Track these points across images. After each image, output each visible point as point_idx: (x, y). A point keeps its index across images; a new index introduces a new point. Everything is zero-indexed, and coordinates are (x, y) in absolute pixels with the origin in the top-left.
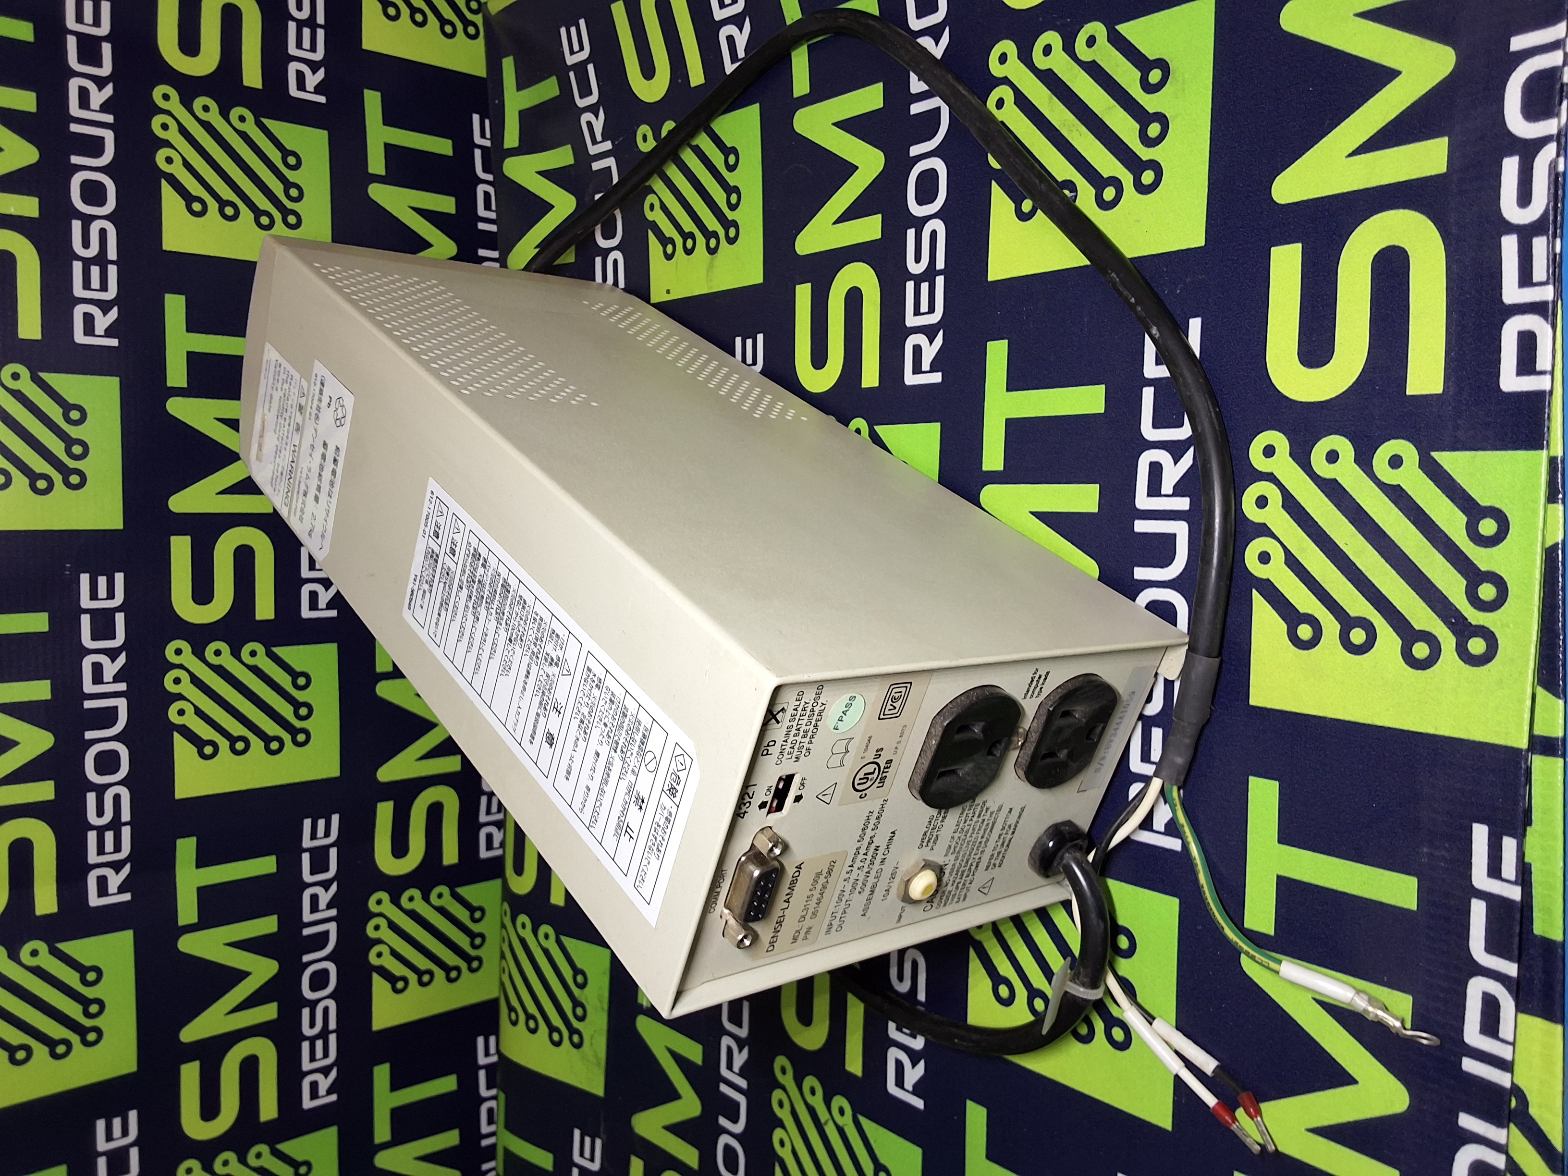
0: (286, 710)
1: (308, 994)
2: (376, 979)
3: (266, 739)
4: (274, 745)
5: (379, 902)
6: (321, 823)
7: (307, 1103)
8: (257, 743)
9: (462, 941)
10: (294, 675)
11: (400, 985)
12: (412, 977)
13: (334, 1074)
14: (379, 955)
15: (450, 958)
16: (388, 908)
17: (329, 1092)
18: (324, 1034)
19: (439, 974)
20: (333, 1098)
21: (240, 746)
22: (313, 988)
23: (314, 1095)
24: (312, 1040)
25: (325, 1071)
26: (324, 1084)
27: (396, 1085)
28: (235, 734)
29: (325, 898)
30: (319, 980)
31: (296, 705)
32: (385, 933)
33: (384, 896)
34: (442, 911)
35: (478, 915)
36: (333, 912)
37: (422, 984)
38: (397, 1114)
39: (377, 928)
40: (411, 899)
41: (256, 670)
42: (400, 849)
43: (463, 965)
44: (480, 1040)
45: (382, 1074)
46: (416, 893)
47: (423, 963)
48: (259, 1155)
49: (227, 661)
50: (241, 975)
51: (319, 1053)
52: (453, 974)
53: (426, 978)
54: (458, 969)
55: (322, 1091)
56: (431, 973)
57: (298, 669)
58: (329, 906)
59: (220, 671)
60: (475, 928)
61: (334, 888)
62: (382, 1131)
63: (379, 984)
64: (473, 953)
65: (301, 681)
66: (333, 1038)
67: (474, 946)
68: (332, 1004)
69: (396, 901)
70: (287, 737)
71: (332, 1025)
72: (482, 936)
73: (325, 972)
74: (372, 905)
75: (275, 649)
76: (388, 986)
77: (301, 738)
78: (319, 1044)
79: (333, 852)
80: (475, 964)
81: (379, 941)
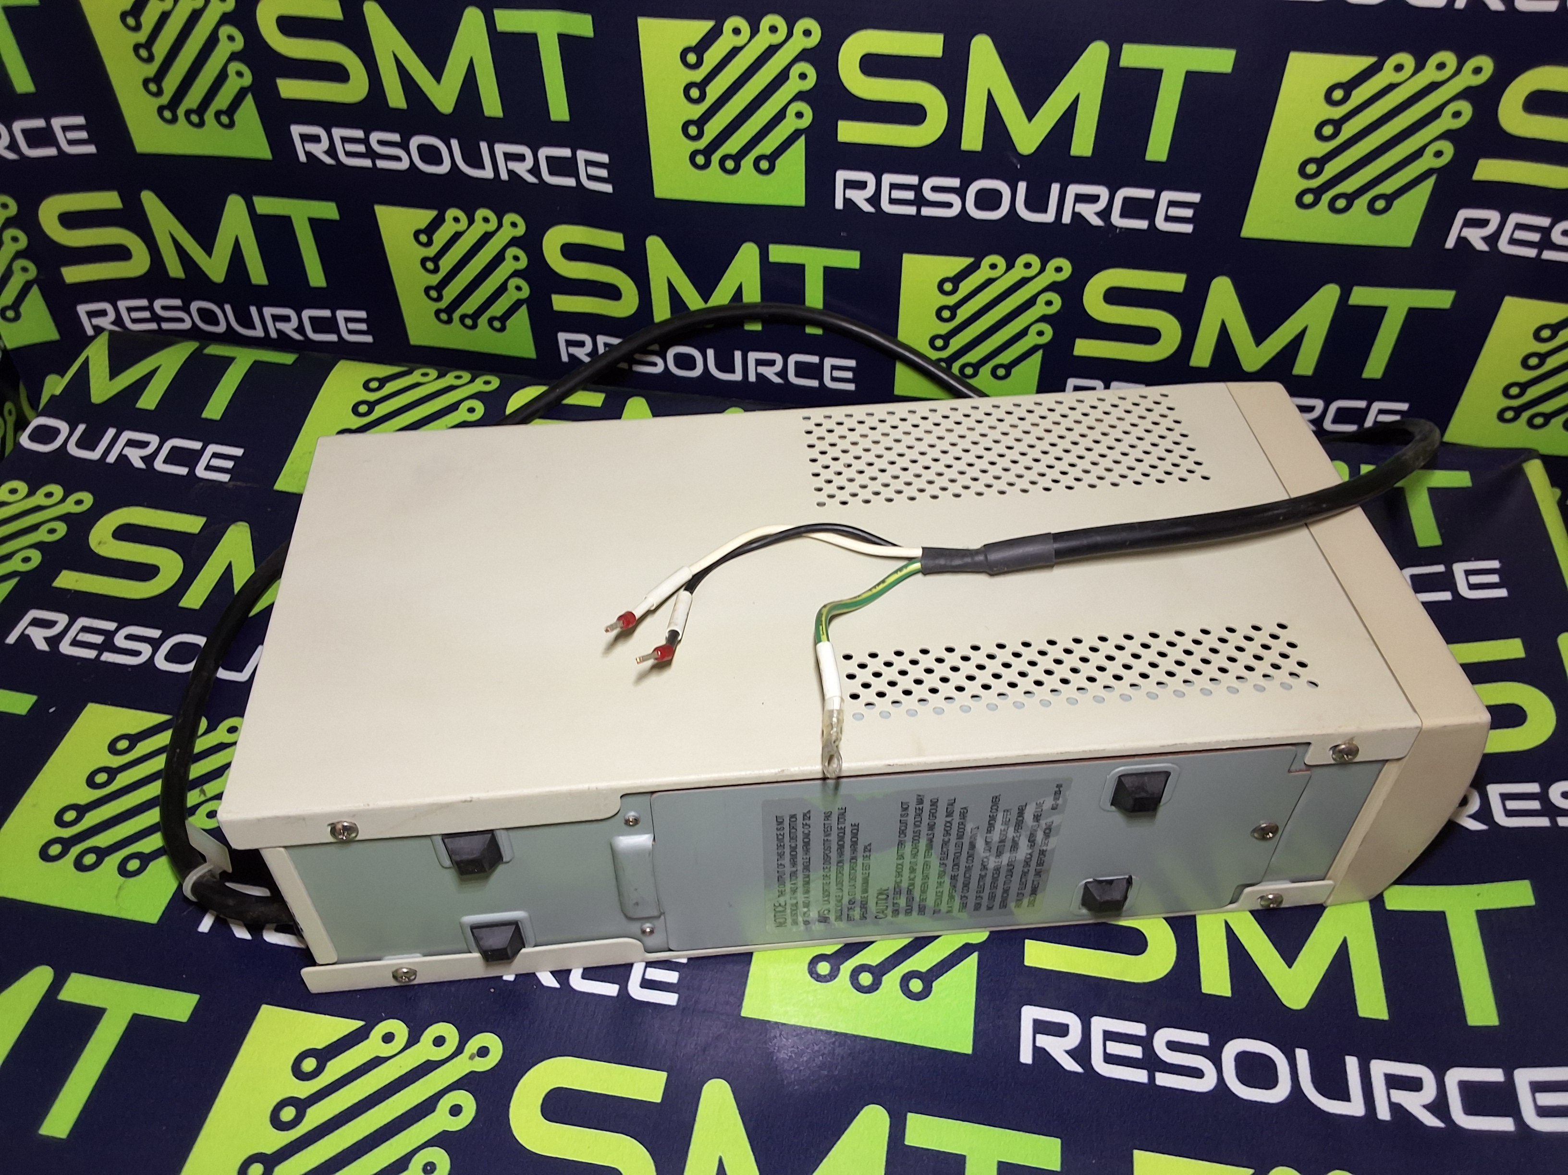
0: (733, 145)
1: (416, 141)
2: (431, 214)
3: (701, 122)
4: (693, 130)
5: (514, 225)
6: (604, 173)
7: (296, 130)
8: (697, 111)
9: (470, 306)
10: (773, 158)
11: (423, 238)
12: (431, 252)
13: (328, 160)
14: (457, 220)
15: (451, 292)
16: (506, 234)
17: (308, 154)
18: (371, 154)
19: (435, 280)
20: (303, 158)
21: (695, 93)
22: (421, 148)
23: (305, 138)
24: (366, 141)
25: (331, 151)
26: (319, 150)
27: (316, 224)
28: (709, 89)
29: (522, 169)
30: (430, 155)
31: (738, 158)
32: (478, 229)
33: (521, 230)
34: (502, 289)
35: (497, 324)
36: (504, 176)
37: (424, 261)
38: (286, 222)
39: (486, 220)
40: (516, 258)
41: (780, 116)
42: (571, 252)
43: (443, 304)
44: (362, 314)
45: (328, 210)
46: (523, 263)
47: (447, 263)
48: (240, 74)
49: (793, 86)
50: (437, 73)
51: (350, 147)
52: (434, 294)
53: (430, 265)
54: (439, 298)
55: (310, 147)
56: (436, 270)
57: (778, 162)
58: (511, 172)
59: (782, 77)
60: (483, 321)
61: (531, 179)
62: (266, 205)
63: (425, 216)
64: (456, 316)
65: (764, 165)
66: (367, 163)
67: (462, 318)
68: (404, 165)
69: (514, 242)
70: (702, 144)
71: (381, 164)
72: (474, 326)
73: (439, 161)
74: (509, 218)
75: (803, 138)
76: (423, 225)
77: (700, 160)
78: (361, 148)
79: (571, 182)
80: (444, 316)
81: (471, 221)
